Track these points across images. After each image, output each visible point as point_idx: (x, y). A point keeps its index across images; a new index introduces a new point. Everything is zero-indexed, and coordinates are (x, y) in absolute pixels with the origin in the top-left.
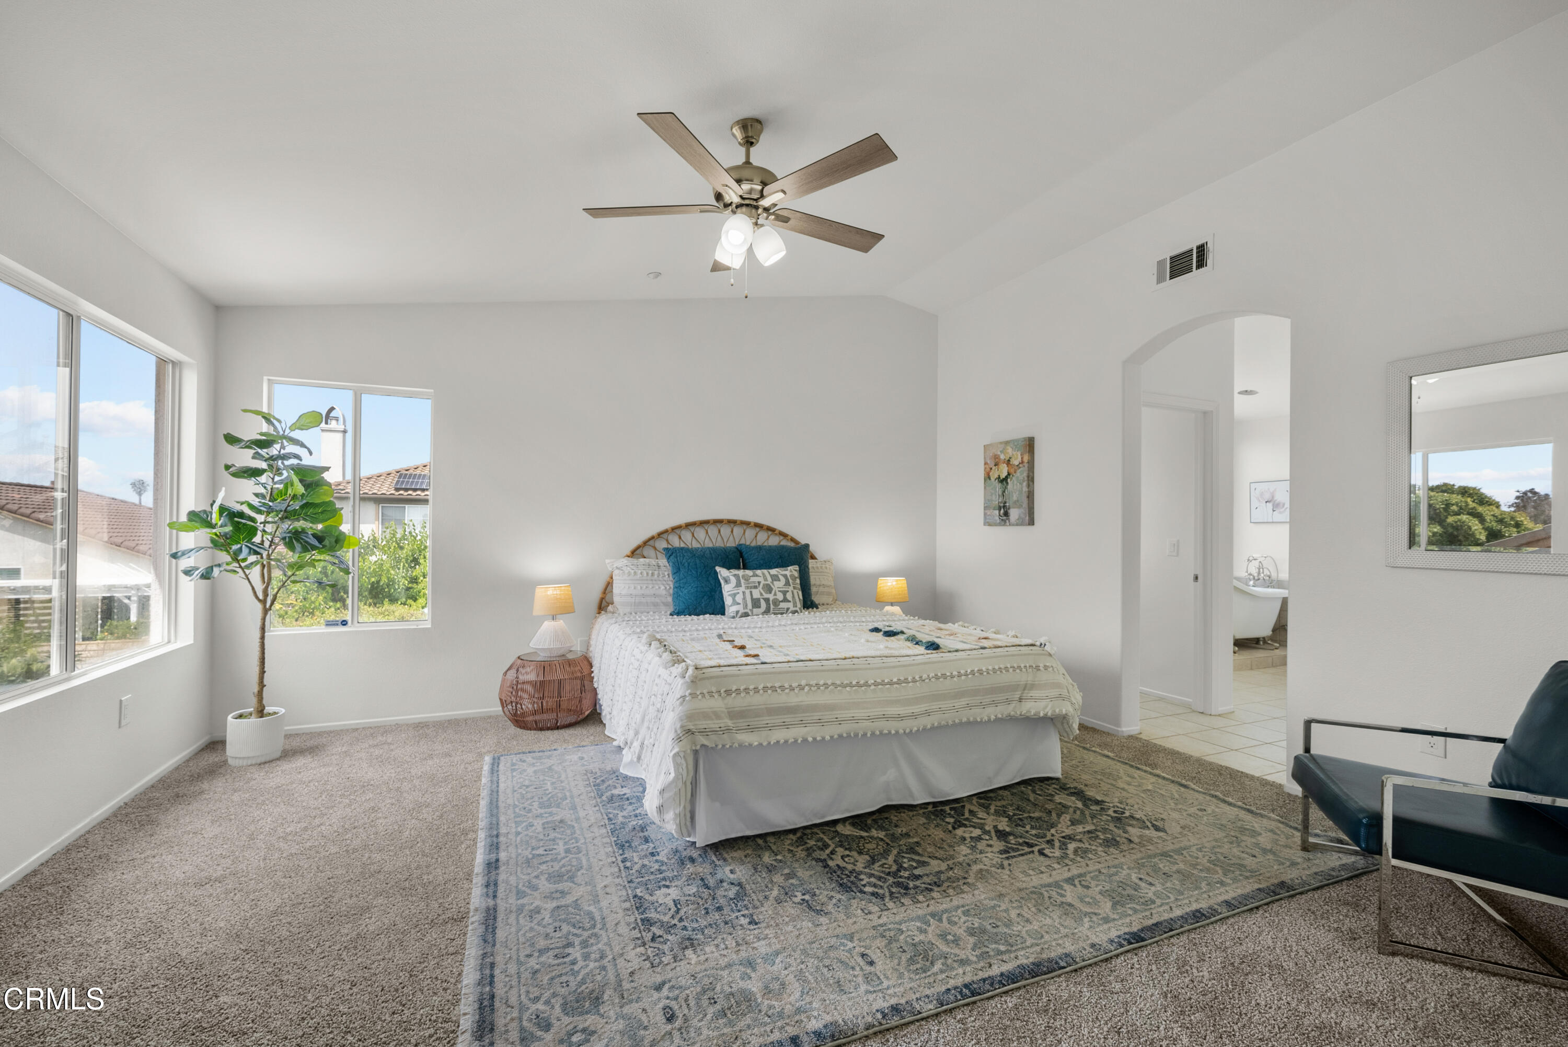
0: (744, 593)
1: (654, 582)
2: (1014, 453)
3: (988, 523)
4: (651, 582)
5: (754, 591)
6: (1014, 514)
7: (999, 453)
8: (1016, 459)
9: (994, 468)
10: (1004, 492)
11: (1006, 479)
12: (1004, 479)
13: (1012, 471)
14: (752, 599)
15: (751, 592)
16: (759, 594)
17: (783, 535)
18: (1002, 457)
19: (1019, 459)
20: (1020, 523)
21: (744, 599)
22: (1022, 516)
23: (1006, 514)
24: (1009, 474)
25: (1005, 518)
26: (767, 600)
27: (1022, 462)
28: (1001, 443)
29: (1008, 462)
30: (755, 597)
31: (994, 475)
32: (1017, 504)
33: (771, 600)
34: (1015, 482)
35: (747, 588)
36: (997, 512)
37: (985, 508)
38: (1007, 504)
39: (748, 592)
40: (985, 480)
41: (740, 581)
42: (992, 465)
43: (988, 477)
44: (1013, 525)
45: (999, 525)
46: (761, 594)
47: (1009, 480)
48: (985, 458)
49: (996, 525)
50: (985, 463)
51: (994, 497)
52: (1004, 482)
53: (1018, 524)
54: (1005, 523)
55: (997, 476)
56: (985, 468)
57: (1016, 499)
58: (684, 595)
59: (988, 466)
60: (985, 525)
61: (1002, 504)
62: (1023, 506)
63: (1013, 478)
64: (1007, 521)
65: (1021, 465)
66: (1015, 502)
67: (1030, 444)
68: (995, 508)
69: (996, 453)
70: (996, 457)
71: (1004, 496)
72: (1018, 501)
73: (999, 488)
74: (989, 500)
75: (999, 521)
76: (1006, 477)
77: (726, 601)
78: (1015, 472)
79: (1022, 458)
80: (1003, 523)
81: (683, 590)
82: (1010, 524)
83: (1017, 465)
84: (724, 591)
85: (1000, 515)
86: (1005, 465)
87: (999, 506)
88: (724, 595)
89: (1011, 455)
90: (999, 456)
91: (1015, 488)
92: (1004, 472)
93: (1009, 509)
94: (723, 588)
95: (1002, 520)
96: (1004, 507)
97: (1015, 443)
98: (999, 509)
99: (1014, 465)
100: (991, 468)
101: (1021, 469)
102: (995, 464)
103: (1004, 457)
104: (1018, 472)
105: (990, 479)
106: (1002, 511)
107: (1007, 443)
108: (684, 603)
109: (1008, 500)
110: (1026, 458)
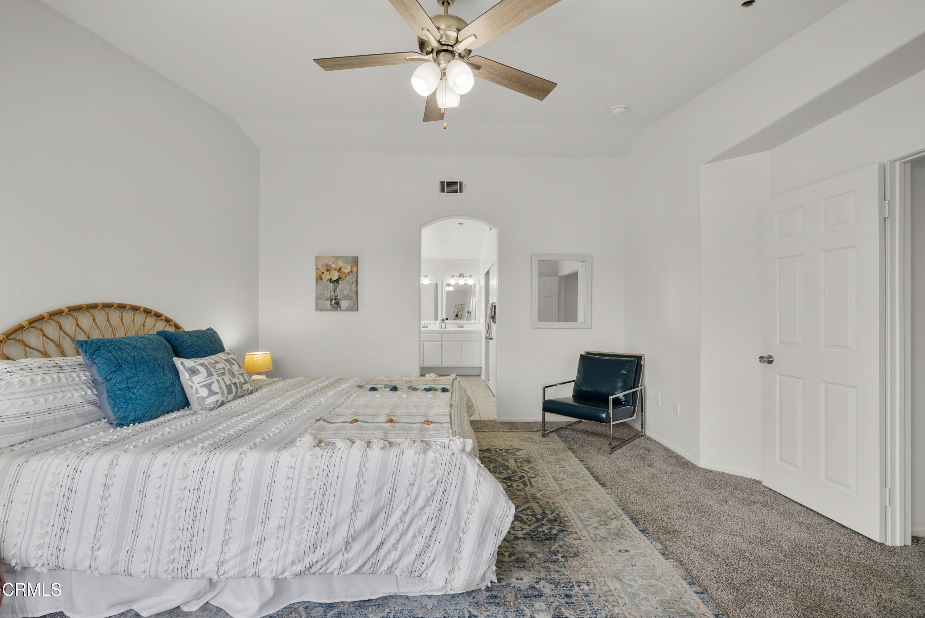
0: (218, 381)
1: (63, 389)
2: (345, 265)
3: (319, 308)
4: (58, 390)
5: (224, 377)
6: (344, 304)
7: (331, 263)
8: (347, 269)
9: (325, 272)
10: (336, 289)
11: (337, 281)
12: (335, 281)
13: (343, 276)
14: (226, 386)
15: (223, 379)
16: (229, 380)
17: (168, 320)
18: (334, 266)
19: (349, 269)
20: (348, 310)
21: (220, 387)
22: (352, 305)
23: (337, 303)
24: (340, 278)
25: (336, 306)
26: (235, 384)
27: (352, 271)
28: (333, 257)
29: (339, 270)
30: (227, 384)
31: (326, 277)
32: (346, 297)
33: (238, 383)
34: (346, 283)
35: (219, 375)
36: (329, 302)
37: (317, 299)
38: (338, 297)
39: (220, 379)
40: (317, 280)
41: (209, 369)
42: (324, 271)
43: (319, 278)
44: (344, 311)
45: (331, 310)
46: (231, 381)
47: (340, 282)
48: (316, 265)
49: (328, 310)
50: (317, 269)
51: (325, 292)
52: (336, 283)
53: (347, 310)
54: (336, 309)
55: (328, 278)
56: (317, 273)
57: (347, 294)
58: (140, 397)
59: (319, 271)
60: (316, 310)
61: (334, 297)
62: (350, 299)
63: (344, 281)
64: (338, 308)
65: (350, 273)
66: (346, 296)
67: (355, 261)
68: (326, 300)
69: (328, 263)
70: (327, 265)
71: (335, 292)
72: (348, 296)
73: (331, 286)
74: (321, 294)
75: (330, 308)
76: (337, 279)
77: (198, 393)
78: (345, 277)
79: (351, 269)
80: (334, 309)
81: (136, 391)
82: (341, 311)
83: (348, 273)
84: (193, 383)
85: (331, 304)
86: (336, 271)
87: (331, 298)
88: (192, 387)
89: (342, 266)
90: (331, 265)
91: (345, 287)
92: (335, 276)
93: (340, 300)
94: (190, 380)
95: (334, 307)
96: (335, 299)
97: (345, 259)
98: (331, 300)
99: (345, 272)
100: (323, 273)
101: (351, 276)
102: (327, 271)
103: (336, 266)
104: (348, 278)
105: (322, 280)
106: (334, 301)
107: (338, 258)
108: (144, 406)
109: (338, 295)
110: (355, 269)
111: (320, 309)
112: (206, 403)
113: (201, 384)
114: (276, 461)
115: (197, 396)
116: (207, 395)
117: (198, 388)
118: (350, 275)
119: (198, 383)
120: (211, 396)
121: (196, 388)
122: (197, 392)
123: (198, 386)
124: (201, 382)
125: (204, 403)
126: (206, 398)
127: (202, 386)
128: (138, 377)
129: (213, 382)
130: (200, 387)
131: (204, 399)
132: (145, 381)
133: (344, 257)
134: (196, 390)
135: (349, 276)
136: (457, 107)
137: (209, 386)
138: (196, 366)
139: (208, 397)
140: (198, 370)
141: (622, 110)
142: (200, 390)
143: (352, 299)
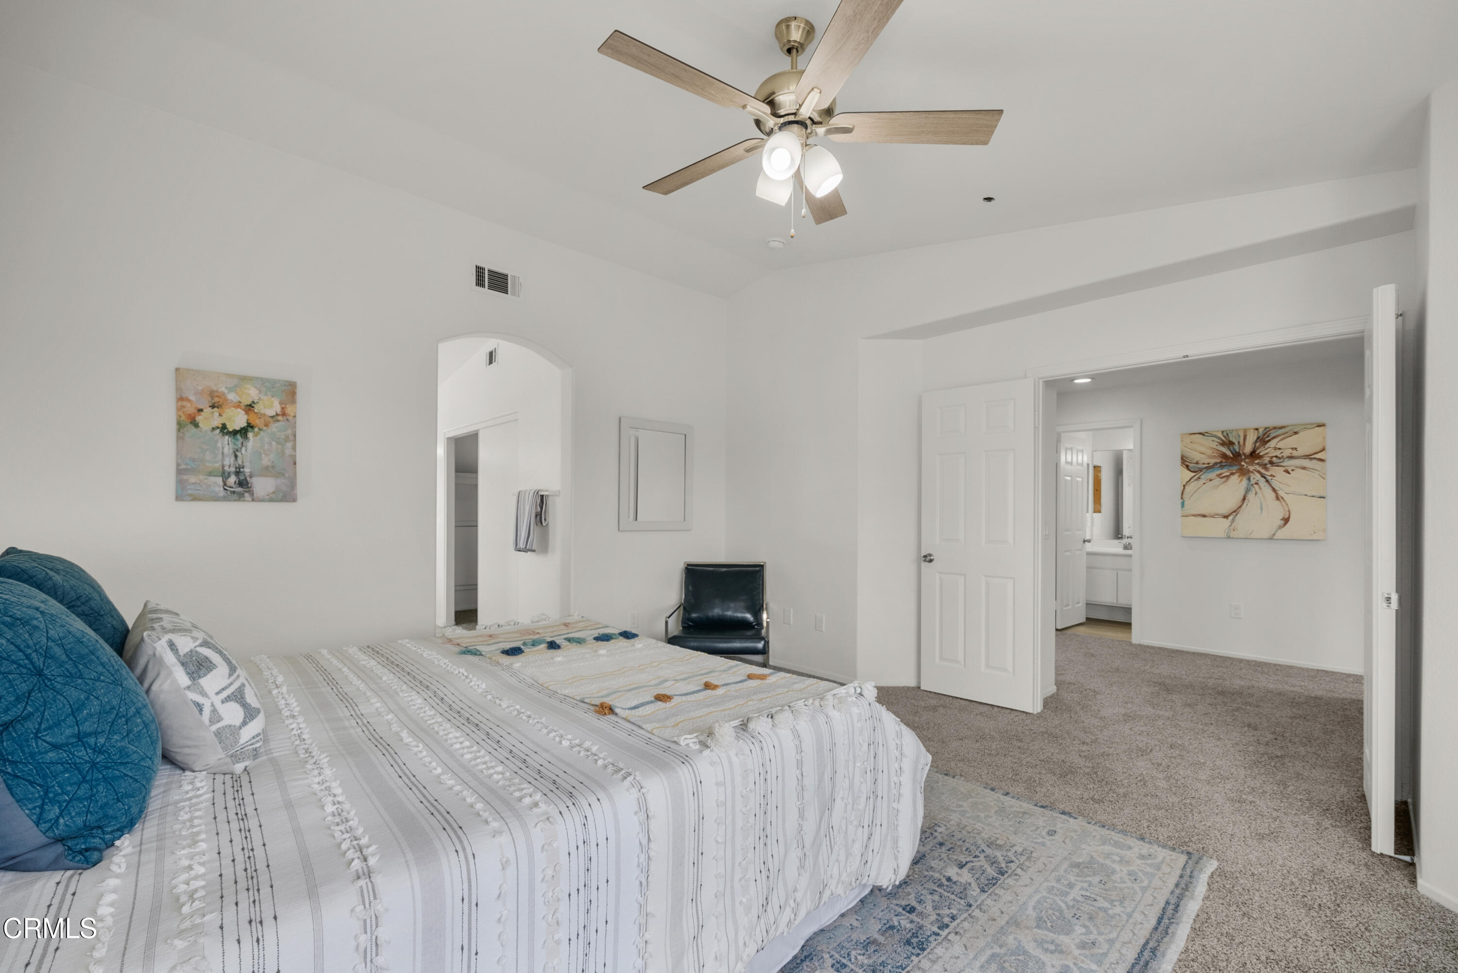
2: (265, 398)
3: (186, 494)
6: (262, 485)
7: (223, 389)
8: (271, 406)
9: (207, 410)
10: (239, 450)
11: (243, 432)
12: (235, 433)
13: (258, 422)
18: (232, 397)
19: (275, 408)
20: (277, 498)
22: (282, 489)
23: (243, 483)
24: (250, 426)
25: (240, 489)
27: (282, 414)
28: (229, 375)
29: (249, 408)
31: (208, 420)
32: (268, 471)
34: (267, 440)
36: (220, 480)
37: (179, 471)
38: (247, 470)
40: (180, 425)
42: (204, 404)
43: (188, 422)
44: (261, 501)
45: (225, 499)
47: (250, 435)
48: (178, 389)
49: (216, 499)
50: (181, 399)
51: (208, 456)
52: (238, 436)
53: (271, 500)
54: (240, 497)
55: (217, 422)
56: (180, 409)
57: (269, 464)
58: (121, 757)
59: (189, 405)
60: (179, 498)
61: (233, 469)
62: (280, 474)
63: (262, 433)
64: (247, 495)
65: (280, 418)
66: (267, 468)
67: (289, 392)
68: (210, 474)
69: (214, 388)
70: (212, 394)
71: (236, 456)
72: (273, 467)
73: (226, 444)
74: (194, 460)
75: (222, 493)
76: (242, 429)
77: (220, 719)
78: (266, 425)
79: (283, 408)
80: (235, 497)
81: (102, 740)
82: (253, 500)
83: (272, 417)
84: (204, 694)
85: (225, 484)
86: (239, 410)
87: (223, 472)
88: (200, 707)
89: (256, 399)
90: (224, 394)
91: (266, 447)
92: (238, 420)
93: (251, 477)
94: (194, 686)
95: (234, 492)
96: (237, 473)
97: (267, 385)
98: (225, 476)
99: (264, 415)
100: (201, 410)
101: (280, 423)
102: (213, 407)
103: (238, 399)
104: (274, 427)
105: (196, 425)
106: (232, 480)
107: (244, 379)
108: (136, 780)
109: (247, 464)
110: (289, 410)
111: (191, 495)
112: (242, 741)
113: (225, 694)
114: (696, 781)
115: (214, 728)
116: (241, 720)
117: (218, 705)
118: (278, 421)
119: (217, 693)
120: (250, 721)
121: (213, 705)
122: (215, 717)
123: (217, 700)
124: (223, 689)
125: (236, 741)
126: (240, 728)
127: (228, 699)
128: (97, 698)
129: (243, 685)
130: (223, 702)
131: (234, 731)
132: (113, 708)
133: (262, 379)
134: (214, 711)
135: (277, 424)
136: (781, 206)
137: (238, 697)
138: (199, 649)
139: (244, 723)
140: (207, 658)
141: (781, 245)
142: (223, 710)
143: (284, 475)
